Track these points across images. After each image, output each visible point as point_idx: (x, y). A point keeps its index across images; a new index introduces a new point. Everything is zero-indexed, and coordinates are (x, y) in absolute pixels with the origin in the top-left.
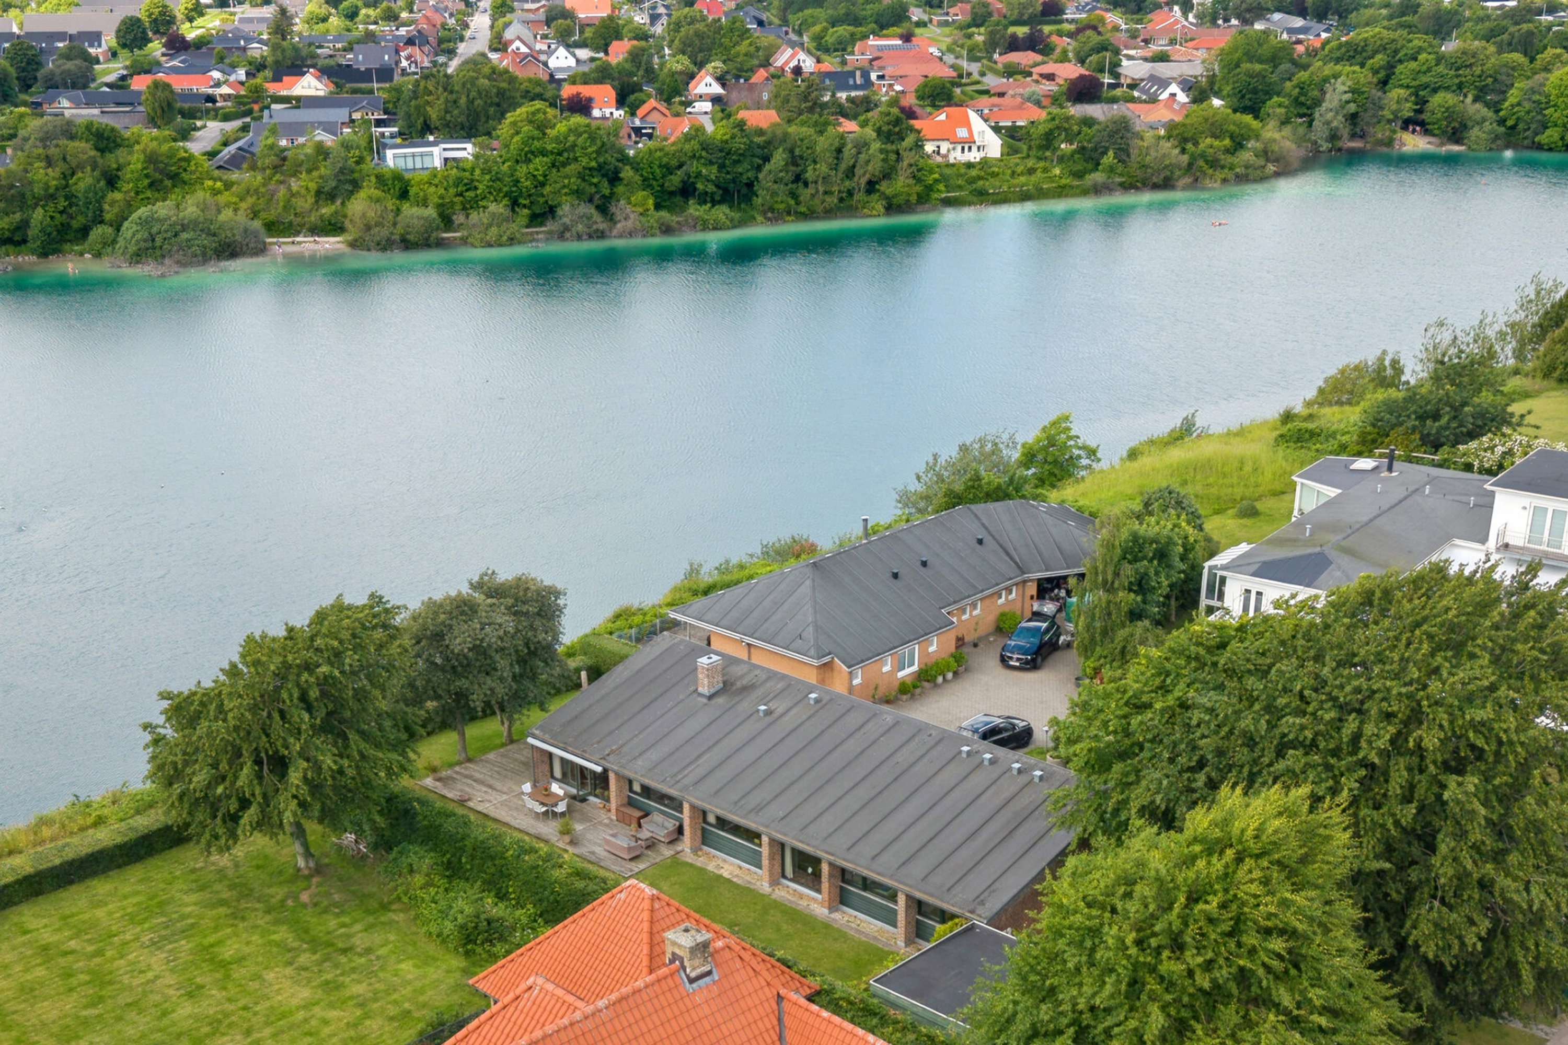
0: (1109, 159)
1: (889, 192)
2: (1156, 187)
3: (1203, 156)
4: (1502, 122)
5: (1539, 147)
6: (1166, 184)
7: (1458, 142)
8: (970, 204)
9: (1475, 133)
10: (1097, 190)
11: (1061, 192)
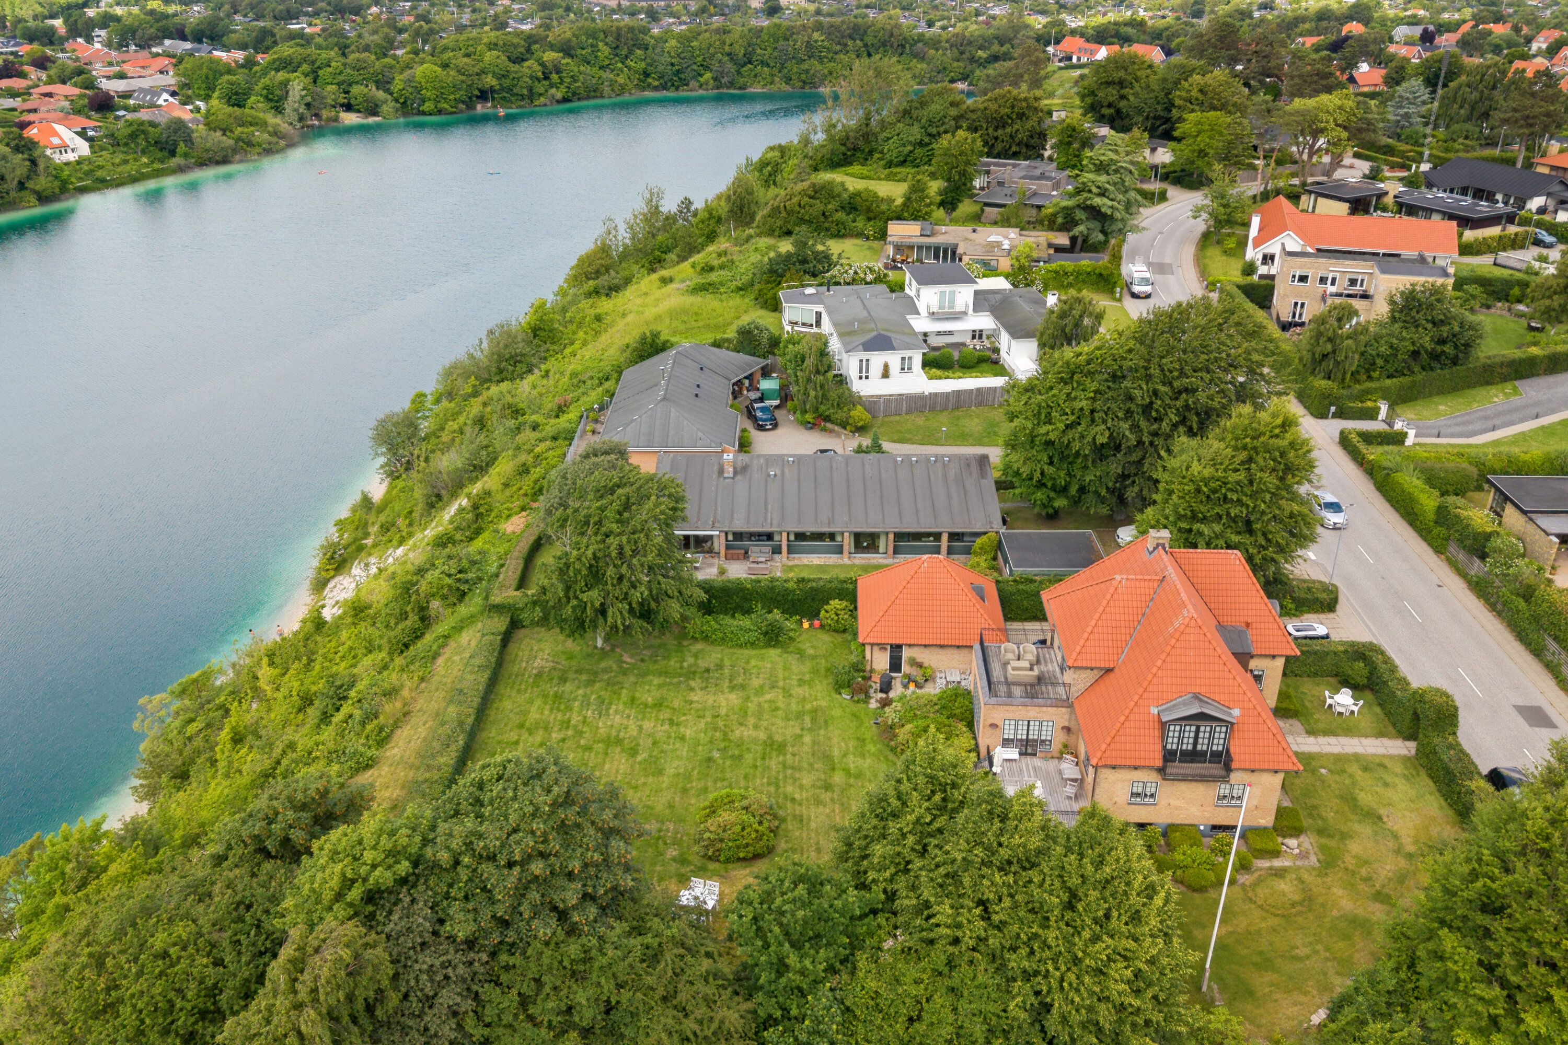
0: (182, 148)
1: (37, 188)
2: (218, 163)
3: (239, 139)
4: (397, 100)
5: (424, 113)
6: (225, 161)
7: (375, 114)
8: (99, 189)
9: (385, 108)
10: (181, 170)
11: (157, 174)
